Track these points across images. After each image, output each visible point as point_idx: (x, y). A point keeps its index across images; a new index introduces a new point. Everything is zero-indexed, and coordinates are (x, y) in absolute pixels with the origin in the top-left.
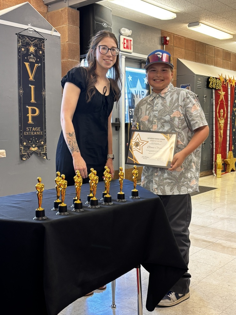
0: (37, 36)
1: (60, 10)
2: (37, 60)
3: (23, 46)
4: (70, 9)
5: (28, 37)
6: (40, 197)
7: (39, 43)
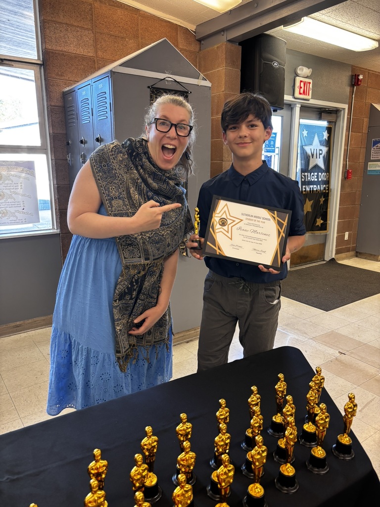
0: (178, 88)
1: (216, 46)
4: (229, 45)
5: (165, 90)
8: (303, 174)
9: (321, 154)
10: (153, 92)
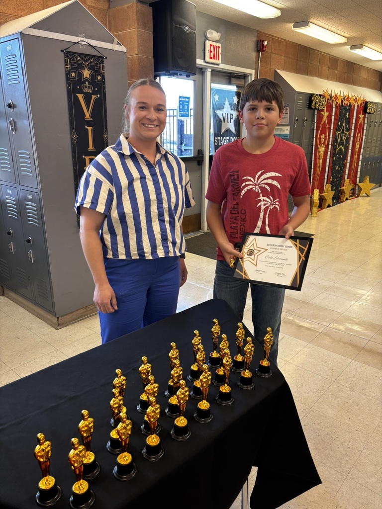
0: (93, 52)
2: (94, 89)
3: (73, 69)
4: (140, 5)
5: (79, 54)
7: (96, 64)
8: (216, 138)
9: (232, 118)
10: (67, 56)
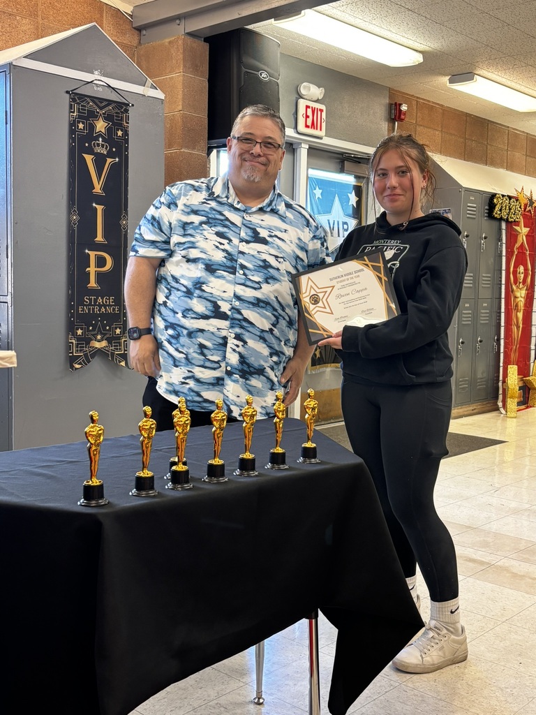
0: (113, 97)
1: (167, 40)
2: (111, 149)
3: (81, 118)
4: (189, 40)
5: (93, 98)
6: (94, 455)
7: (116, 113)
10: (74, 100)
